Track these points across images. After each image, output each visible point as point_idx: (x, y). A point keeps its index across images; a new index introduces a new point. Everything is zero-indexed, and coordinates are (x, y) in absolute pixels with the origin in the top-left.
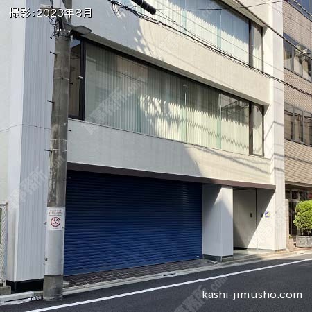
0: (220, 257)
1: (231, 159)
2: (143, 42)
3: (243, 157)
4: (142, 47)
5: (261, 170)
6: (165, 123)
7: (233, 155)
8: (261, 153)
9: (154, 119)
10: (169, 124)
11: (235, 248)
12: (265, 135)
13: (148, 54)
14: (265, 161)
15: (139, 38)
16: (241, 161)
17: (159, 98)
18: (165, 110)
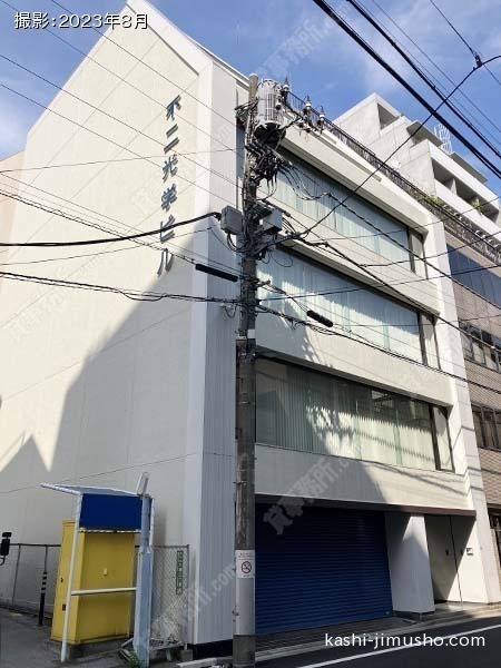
0: (418, 614)
1: (416, 477)
2: (310, 349)
3: (430, 474)
4: (310, 354)
5: (455, 491)
6: (336, 436)
7: (418, 473)
8: (450, 467)
9: (324, 432)
10: (341, 438)
11: (437, 602)
12: (452, 444)
13: (316, 361)
14: (458, 478)
15: (307, 345)
16: (428, 479)
17: (328, 408)
18: (335, 420)
